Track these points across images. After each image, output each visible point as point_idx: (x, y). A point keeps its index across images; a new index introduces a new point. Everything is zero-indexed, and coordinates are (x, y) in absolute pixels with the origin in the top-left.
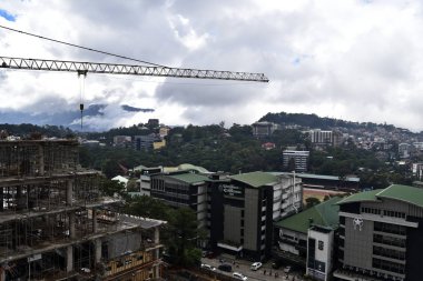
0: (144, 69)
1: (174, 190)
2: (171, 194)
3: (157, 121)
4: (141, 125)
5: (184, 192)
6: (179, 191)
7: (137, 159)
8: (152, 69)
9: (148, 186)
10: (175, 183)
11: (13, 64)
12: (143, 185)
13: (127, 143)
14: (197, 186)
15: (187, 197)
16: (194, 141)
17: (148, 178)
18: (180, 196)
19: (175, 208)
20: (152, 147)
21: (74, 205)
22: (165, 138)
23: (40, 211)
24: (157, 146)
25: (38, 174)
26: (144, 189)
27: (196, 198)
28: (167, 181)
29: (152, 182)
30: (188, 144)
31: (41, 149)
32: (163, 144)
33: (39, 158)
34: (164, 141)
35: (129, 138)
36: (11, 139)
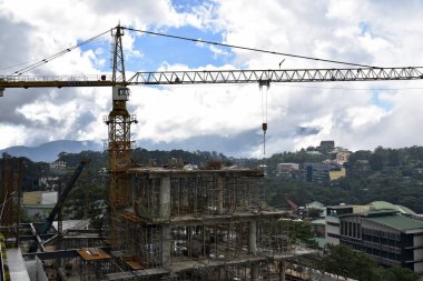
0: (344, 72)
1: (376, 239)
2: (371, 244)
3: (332, 143)
4: (311, 149)
5: (392, 243)
6: (384, 241)
7: (310, 194)
8: (355, 72)
9: (336, 231)
10: (379, 229)
11: (186, 79)
12: (329, 230)
13: (294, 172)
14: (413, 235)
15: (396, 250)
16: (386, 169)
17: (336, 221)
18: (386, 247)
19: (385, 266)
20: (328, 177)
21: (259, 254)
22: (345, 165)
23: (217, 259)
24: (334, 176)
25: (216, 213)
26: (330, 235)
27: (411, 252)
28: (364, 226)
29: (343, 226)
30: (379, 173)
31: (220, 180)
32: (343, 173)
33: (218, 192)
34: (343, 170)
35: (296, 166)
36: (189, 168)
